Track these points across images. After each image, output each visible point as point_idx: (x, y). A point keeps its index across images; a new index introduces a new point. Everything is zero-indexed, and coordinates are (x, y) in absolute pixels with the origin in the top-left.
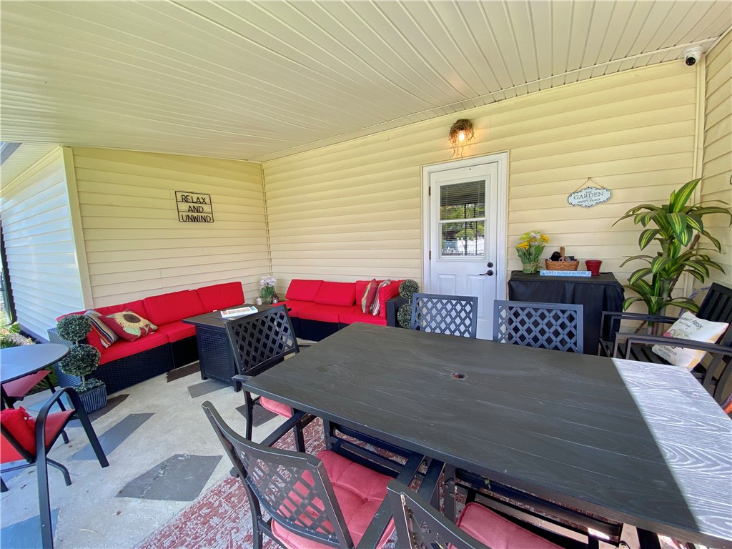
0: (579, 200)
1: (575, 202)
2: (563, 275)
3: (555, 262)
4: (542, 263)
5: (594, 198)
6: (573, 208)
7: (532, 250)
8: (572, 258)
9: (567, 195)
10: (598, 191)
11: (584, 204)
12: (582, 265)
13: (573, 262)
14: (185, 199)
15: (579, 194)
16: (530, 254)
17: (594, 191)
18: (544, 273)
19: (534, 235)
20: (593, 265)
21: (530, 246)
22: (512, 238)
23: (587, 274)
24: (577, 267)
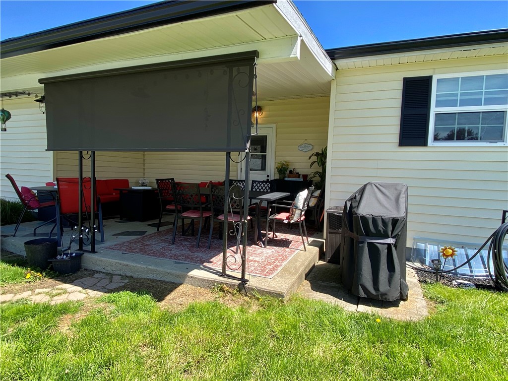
1: (301, 149)
2: (293, 180)
3: (290, 174)
4: (286, 175)
5: (307, 148)
6: (300, 152)
7: (283, 169)
8: (298, 173)
9: (298, 146)
11: (304, 150)
12: (301, 176)
15: (302, 146)
16: (282, 171)
17: (307, 145)
18: (286, 179)
19: (283, 162)
20: (305, 176)
21: (282, 167)
22: (277, 163)
23: (301, 179)
24: (299, 177)
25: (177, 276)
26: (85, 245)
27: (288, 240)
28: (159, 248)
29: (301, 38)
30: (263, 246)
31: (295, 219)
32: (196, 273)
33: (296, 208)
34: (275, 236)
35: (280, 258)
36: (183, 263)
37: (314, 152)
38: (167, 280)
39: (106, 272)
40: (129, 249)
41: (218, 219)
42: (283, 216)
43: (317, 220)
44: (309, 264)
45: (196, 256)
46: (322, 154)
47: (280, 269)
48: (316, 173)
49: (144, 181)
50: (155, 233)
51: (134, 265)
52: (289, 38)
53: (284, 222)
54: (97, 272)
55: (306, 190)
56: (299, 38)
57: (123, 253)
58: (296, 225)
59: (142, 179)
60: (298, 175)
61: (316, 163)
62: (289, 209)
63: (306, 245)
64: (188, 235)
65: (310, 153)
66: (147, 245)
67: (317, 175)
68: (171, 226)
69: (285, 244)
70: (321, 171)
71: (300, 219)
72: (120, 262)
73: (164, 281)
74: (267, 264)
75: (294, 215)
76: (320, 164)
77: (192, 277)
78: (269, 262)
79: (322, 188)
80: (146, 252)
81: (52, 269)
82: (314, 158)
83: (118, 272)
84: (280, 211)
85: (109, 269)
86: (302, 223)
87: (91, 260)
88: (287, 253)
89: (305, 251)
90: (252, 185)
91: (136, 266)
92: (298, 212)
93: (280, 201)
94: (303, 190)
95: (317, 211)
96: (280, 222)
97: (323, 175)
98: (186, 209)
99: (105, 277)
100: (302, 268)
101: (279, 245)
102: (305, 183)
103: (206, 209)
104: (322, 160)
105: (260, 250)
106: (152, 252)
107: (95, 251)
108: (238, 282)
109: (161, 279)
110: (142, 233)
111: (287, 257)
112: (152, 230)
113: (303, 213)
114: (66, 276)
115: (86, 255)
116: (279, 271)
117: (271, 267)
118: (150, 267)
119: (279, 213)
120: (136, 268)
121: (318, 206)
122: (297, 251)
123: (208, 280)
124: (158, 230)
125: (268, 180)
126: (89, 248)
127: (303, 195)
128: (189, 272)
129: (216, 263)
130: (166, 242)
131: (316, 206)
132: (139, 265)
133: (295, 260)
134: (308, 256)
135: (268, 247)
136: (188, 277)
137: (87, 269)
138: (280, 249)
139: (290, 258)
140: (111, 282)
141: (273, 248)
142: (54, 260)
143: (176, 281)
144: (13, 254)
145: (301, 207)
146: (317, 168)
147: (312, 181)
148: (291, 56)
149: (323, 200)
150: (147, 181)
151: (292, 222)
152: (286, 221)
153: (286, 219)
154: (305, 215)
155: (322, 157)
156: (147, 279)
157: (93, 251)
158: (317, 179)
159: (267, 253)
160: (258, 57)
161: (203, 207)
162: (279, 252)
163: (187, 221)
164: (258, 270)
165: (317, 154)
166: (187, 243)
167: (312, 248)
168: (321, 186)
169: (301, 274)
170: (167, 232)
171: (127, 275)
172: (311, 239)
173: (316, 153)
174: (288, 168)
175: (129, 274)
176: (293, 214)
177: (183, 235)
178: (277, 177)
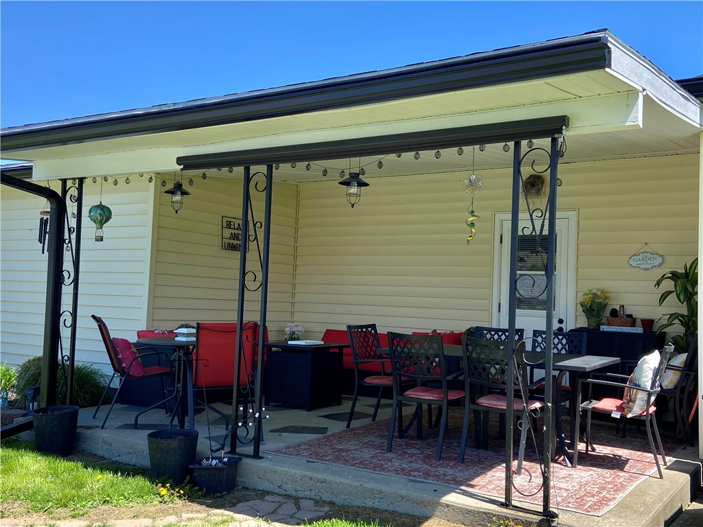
0: (638, 263)
1: (634, 264)
2: (619, 331)
3: (613, 319)
4: (604, 320)
5: (649, 262)
6: (633, 269)
7: (595, 306)
8: (630, 316)
9: (629, 257)
10: (652, 256)
11: (642, 266)
12: (639, 322)
13: (630, 319)
14: (229, 225)
15: (638, 257)
16: (593, 310)
17: (649, 255)
18: (604, 328)
19: (595, 291)
20: (647, 324)
21: (593, 302)
22: (580, 294)
23: (639, 330)
24: (633, 325)
25: (420, 503)
26: (242, 443)
27: (620, 456)
28: (368, 457)
29: (645, 93)
30: (569, 465)
31: (636, 410)
32: (453, 498)
33: (638, 387)
34: (590, 449)
35: (610, 486)
36: (423, 482)
37: (666, 270)
38: (399, 510)
39: (284, 492)
40: (314, 454)
41: (478, 404)
42: (608, 404)
43: (683, 419)
44: (672, 501)
45: (442, 472)
46: (687, 275)
47: (612, 504)
48: (674, 316)
49: (294, 330)
50: (345, 431)
51: (337, 479)
52: (624, 95)
53: (613, 415)
54: (268, 493)
55: (657, 351)
56: (640, 94)
57: (308, 461)
58: (638, 422)
59: (290, 324)
60: (631, 320)
61: (673, 297)
62: (623, 389)
63: (662, 468)
64: (412, 438)
65: (658, 273)
66: (342, 450)
67: (676, 321)
68: (369, 420)
69: (616, 464)
70: (684, 310)
71: (647, 410)
72: (310, 474)
73: (395, 512)
74: (585, 495)
75: (634, 402)
76: (682, 297)
77: (448, 506)
78: (588, 493)
79: (691, 349)
80: (347, 461)
81: (193, 482)
82: (668, 285)
83: (308, 493)
84: (601, 393)
85: (290, 488)
86: (651, 420)
87: (256, 471)
88: (621, 480)
89: (661, 477)
90: (534, 341)
91: (341, 483)
92: (641, 396)
93: (600, 372)
94: (648, 351)
95: (681, 400)
96: (604, 415)
97: (690, 322)
98: (412, 385)
99: (285, 500)
100: (658, 507)
101: (603, 465)
102: (651, 338)
103: (456, 385)
104: (686, 289)
105: (565, 472)
106: (358, 461)
107: (261, 454)
108: (537, 518)
109: (388, 508)
110: (322, 430)
111: (623, 487)
112: (337, 427)
113: (653, 398)
114: (218, 497)
115: (246, 462)
116: (611, 507)
117: (595, 499)
118: (367, 485)
119: (599, 399)
120: (340, 486)
121: (683, 388)
122: (643, 478)
123: (479, 512)
124: (348, 426)
125: (560, 329)
126: (250, 450)
127: (652, 360)
128: (442, 497)
129: (484, 486)
130: (375, 447)
131: (679, 388)
132: (347, 482)
133: (640, 492)
134: (668, 487)
135: (579, 467)
136: (441, 504)
137: (247, 488)
138: (607, 473)
139: (631, 488)
140: (299, 509)
141: (590, 470)
142: (197, 466)
143: (417, 511)
144: (106, 459)
145: (648, 386)
146: (675, 305)
147: (665, 333)
148: (627, 124)
149: (693, 374)
150: (300, 329)
151: (629, 416)
152: (616, 415)
153: (617, 411)
154: (656, 404)
155: (685, 281)
156: (364, 507)
157: (256, 455)
158: (677, 329)
159: (581, 477)
160: (567, 126)
161: (448, 381)
162: (607, 478)
163: (408, 411)
164: (569, 503)
165: (675, 276)
166: (413, 451)
167: (675, 475)
168: (688, 344)
169: (658, 516)
170: (367, 430)
171: (324, 499)
172: (670, 460)
173: (672, 273)
174: (605, 306)
175: (327, 497)
176: (630, 401)
177: (401, 437)
178: (583, 322)
